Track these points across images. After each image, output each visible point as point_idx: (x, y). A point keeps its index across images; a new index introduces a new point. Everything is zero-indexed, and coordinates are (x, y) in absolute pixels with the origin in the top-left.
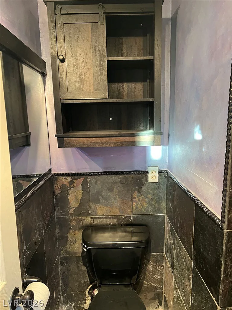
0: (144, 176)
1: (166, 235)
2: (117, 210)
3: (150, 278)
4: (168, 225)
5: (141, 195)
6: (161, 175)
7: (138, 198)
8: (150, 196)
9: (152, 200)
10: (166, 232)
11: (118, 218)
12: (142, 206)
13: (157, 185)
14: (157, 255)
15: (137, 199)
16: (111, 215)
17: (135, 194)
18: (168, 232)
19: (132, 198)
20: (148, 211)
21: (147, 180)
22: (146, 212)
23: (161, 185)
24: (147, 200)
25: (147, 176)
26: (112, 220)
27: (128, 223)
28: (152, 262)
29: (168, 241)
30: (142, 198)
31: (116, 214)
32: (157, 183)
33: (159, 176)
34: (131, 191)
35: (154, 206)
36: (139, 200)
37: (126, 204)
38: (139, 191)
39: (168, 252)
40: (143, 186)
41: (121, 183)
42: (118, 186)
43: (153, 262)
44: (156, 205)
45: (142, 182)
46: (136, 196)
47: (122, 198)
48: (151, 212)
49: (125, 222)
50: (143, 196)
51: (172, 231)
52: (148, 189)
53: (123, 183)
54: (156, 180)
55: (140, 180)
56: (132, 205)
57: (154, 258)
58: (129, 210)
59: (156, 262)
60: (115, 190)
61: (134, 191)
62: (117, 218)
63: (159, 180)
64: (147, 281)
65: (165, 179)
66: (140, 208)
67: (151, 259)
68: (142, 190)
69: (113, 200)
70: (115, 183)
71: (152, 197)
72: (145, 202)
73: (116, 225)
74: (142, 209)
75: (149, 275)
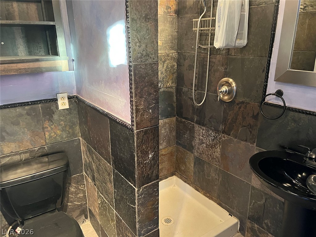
0: (53, 104)
1: (84, 155)
2: (28, 144)
3: (74, 199)
4: (84, 146)
5: (53, 123)
6: (71, 101)
7: (50, 127)
8: (62, 123)
9: (66, 126)
10: (83, 153)
11: (31, 152)
12: (55, 134)
13: (68, 111)
14: (77, 176)
15: (49, 129)
16: (21, 150)
17: (47, 124)
18: (85, 152)
19: (43, 128)
20: (63, 138)
21: (57, 107)
22: (60, 139)
23: (72, 111)
24: (60, 127)
25: (57, 103)
26: (24, 155)
27: (43, 153)
28: (73, 184)
29: (86, 160)
30: (55, 126)
31: (27, 148)
32: (68, 110)
33: (69, 102)
34: (41, 122)
35: (69, 131)
36: (52, 129)
37: (37, 135)
38: (51, 119)
39: (88, 170)
40: (54, 114)
41: (28, 114)
42: (25, 118)
43: (75, 183)
44: (70, 130)
45: (52, 110)
46: (47, 126)
47: (32, 131)
48: (65, 138)
49: (40, 154)
50: (56, 124)
51: (89, 150)
52: (59, 116)
53: (30, 115)
54: (67, 106)
55: (50, 108)
56: (45, 135)
57: (74, 180)
58: (42, 141)
59: (77, 183)
60: (21, 123)
61: (45, 121)
62: (29, 152)
63: (69, 106)
64: (71, 202)
65: (76, 104)
66: (54, 137)
67: (72, 181)
68: (54, 118)
69: (22, 134)
70: (21, 115)
71: (65, 123)
72: (59, 130)
73: (29, 159)
74: (56, 137)
75: (72, 196)
